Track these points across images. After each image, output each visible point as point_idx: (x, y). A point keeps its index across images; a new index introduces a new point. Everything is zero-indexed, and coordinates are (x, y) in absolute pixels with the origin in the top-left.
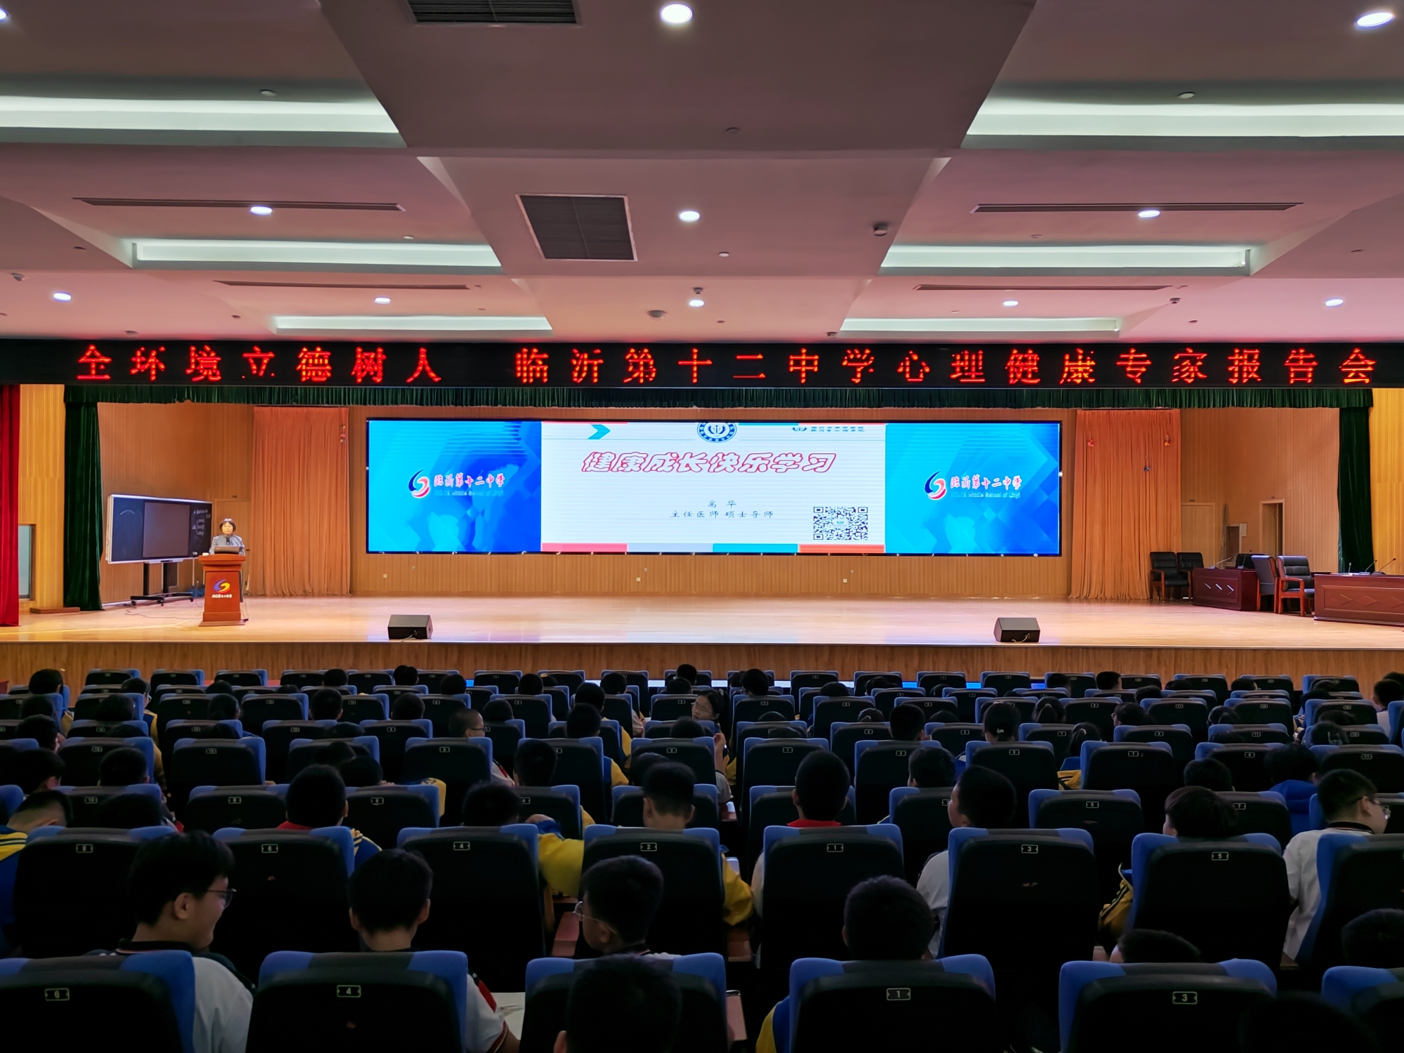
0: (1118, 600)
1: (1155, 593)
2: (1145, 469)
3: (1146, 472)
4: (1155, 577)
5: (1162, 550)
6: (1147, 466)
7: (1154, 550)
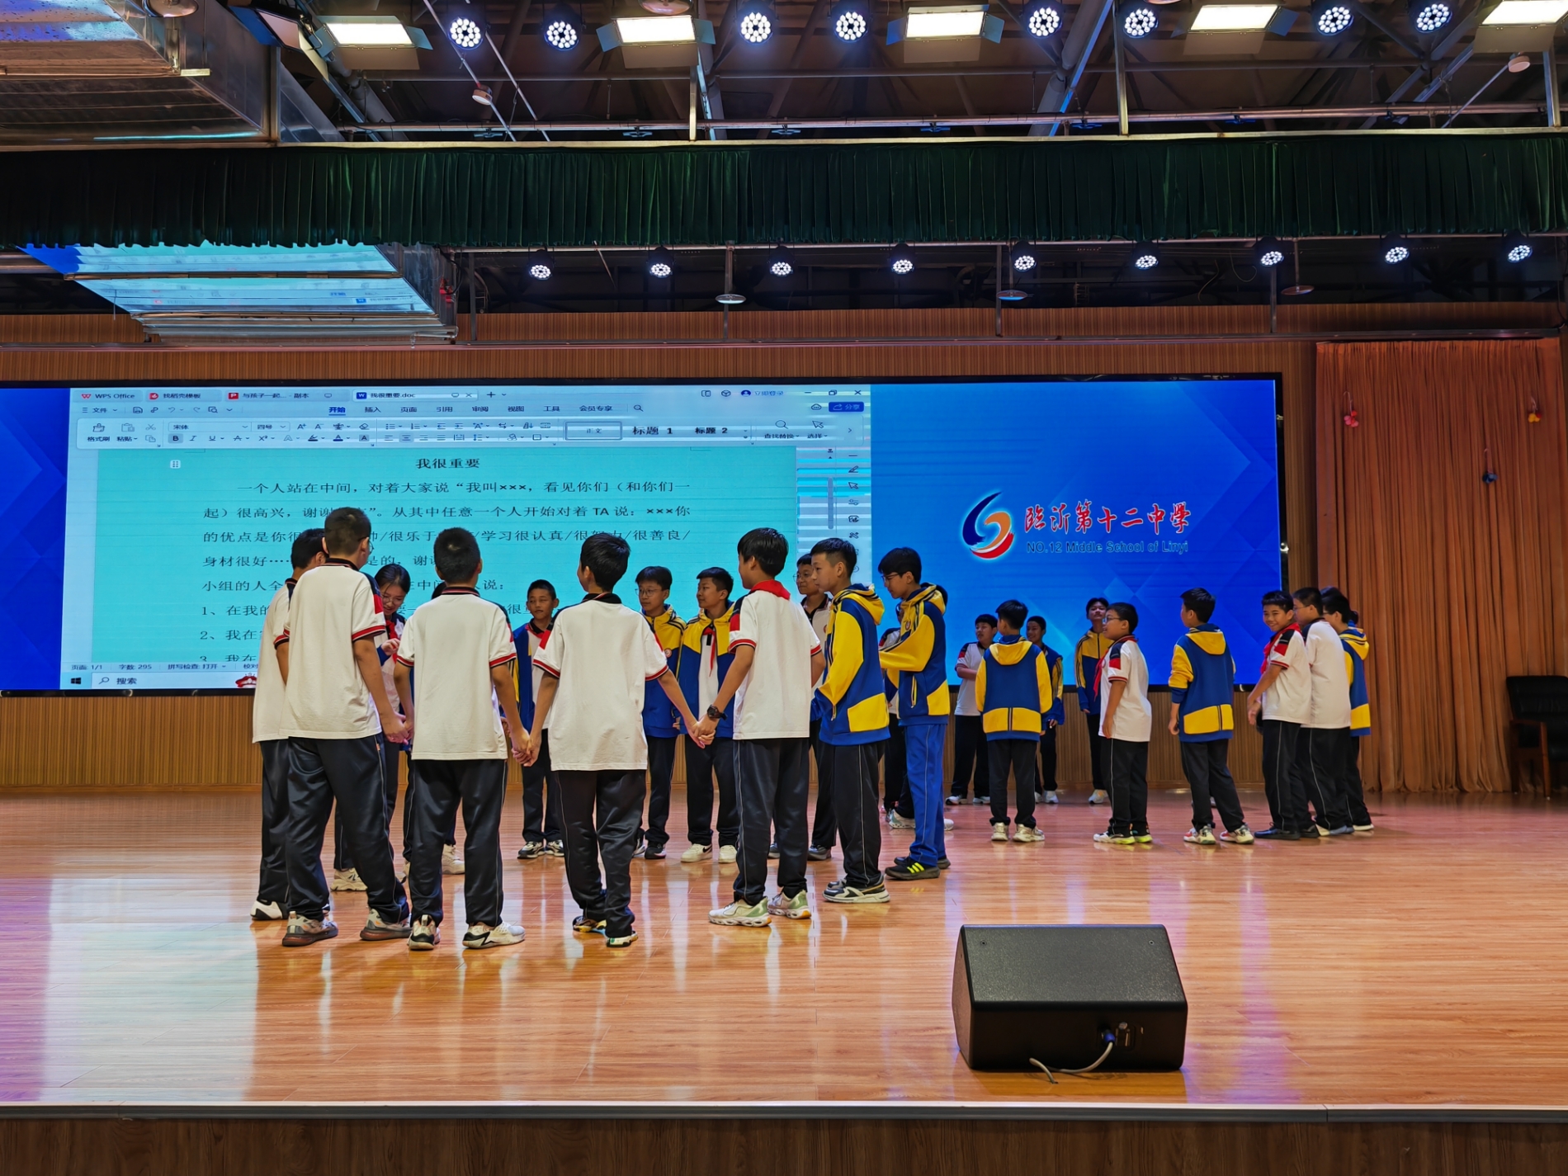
0: (1435, 794)
1: (1525, 776)
2: (1485, 477)
3: (1487, 486)
4: (1520, 740)
5: (1536, 670)
6: (1490, 471)
7: (1517, 670)
